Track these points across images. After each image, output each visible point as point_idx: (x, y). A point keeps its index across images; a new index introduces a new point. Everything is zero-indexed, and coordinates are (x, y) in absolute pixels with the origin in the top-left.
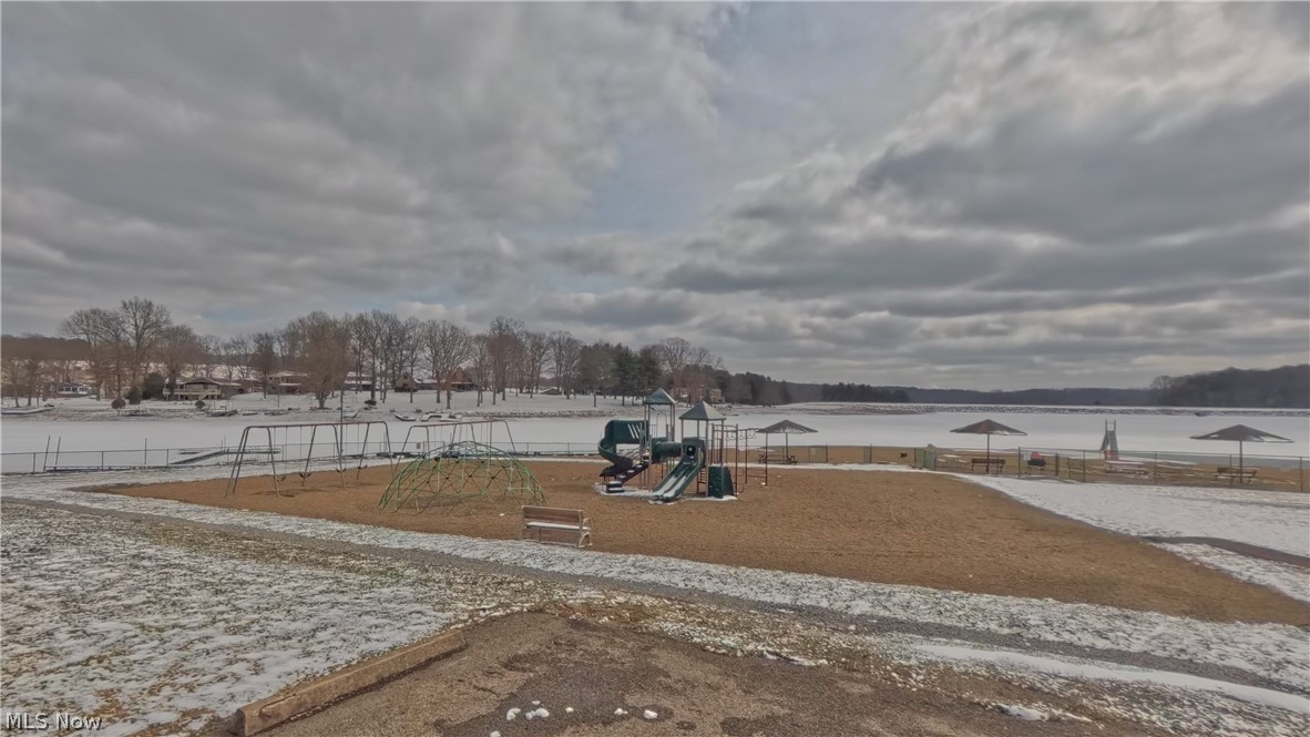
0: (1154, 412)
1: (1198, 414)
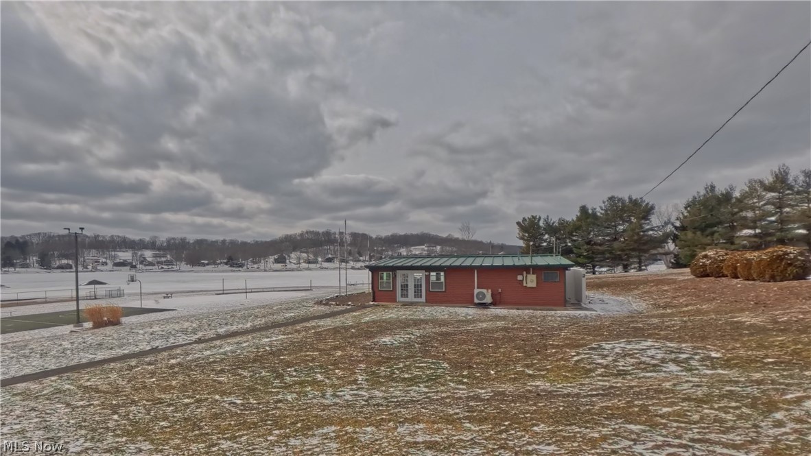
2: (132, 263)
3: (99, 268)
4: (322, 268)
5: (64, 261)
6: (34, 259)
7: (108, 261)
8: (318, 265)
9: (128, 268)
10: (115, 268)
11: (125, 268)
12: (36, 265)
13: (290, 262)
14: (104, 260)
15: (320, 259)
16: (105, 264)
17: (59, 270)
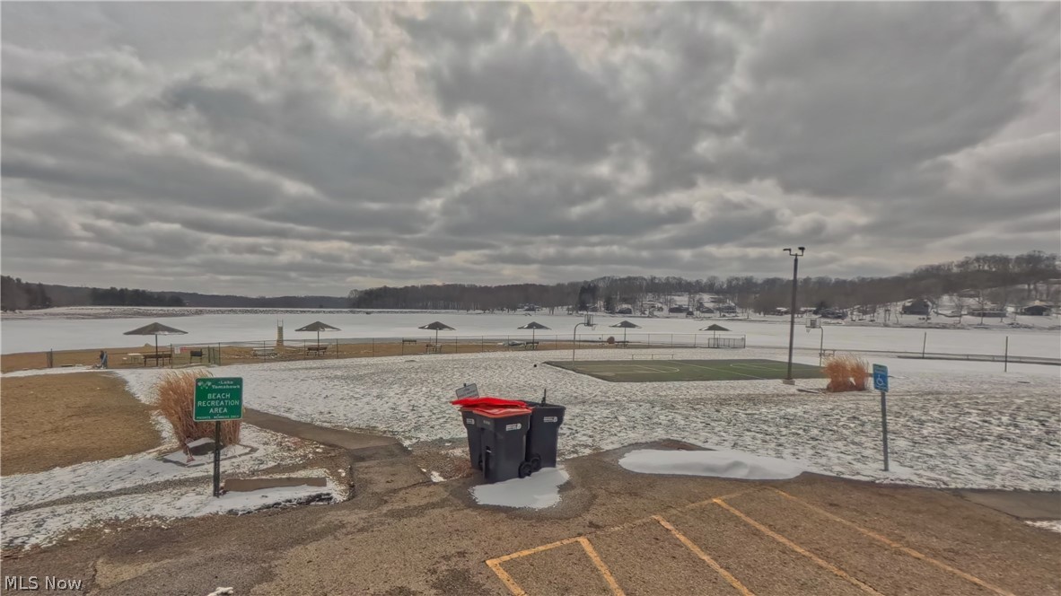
0: (346, 312)
1: (367, 313)
2: (688, 309)
3: (655, 313)
4: (1015, 326)
5: (625, 306)
6: (600, 304)
7: (664, 307)
8: (1006, 321)
9: (684, 314)
10: (672, 314)
11: (682, 314)
12: (603, 309)
13: (938, 314)
14: (660, 305)
15: (1010, 309)
16: (661, 309)
17: (620, 315)
